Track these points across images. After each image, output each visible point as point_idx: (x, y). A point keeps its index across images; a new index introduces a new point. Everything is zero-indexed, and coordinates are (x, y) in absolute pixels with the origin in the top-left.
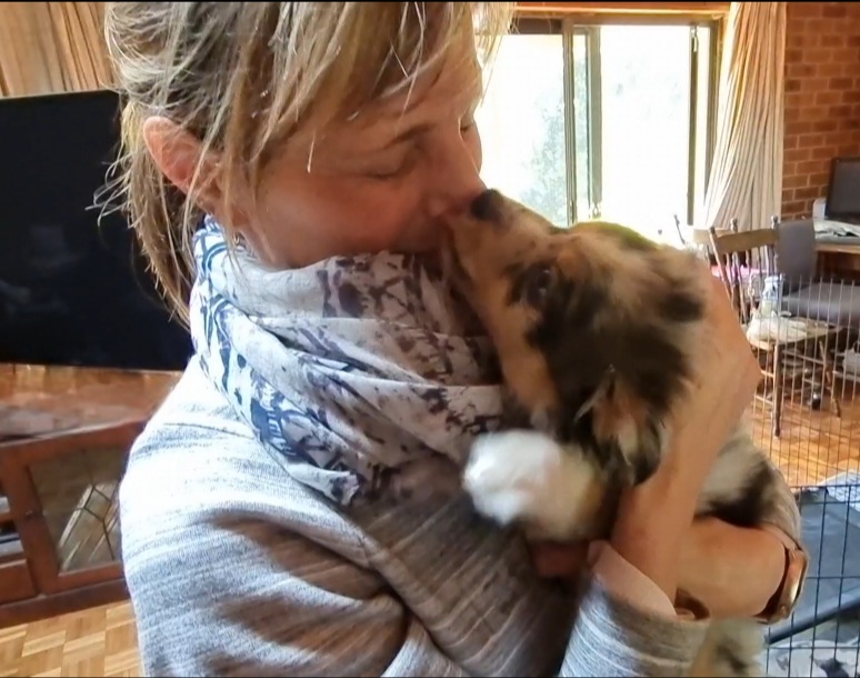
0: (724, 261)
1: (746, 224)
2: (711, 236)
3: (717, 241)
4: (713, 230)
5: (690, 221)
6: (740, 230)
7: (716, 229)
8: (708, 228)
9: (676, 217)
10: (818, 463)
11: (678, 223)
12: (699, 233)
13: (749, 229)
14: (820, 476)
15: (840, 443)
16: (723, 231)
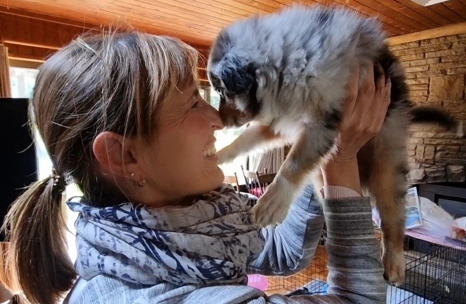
0: (262, 186)
1: (270, 171)
2: (256, 175)
3: (259, 178)
4: (257, 173)
5: (248, 169)
6: (268, 173)
7: (259, 172)
8: (255, 171)
9: (242, 166)
10: (303, 276)
11: (243, 169)
12: (251, 174)
13: (271, 173)
14: (304, 282)
15: (312, 266)
16: (261, 173)
